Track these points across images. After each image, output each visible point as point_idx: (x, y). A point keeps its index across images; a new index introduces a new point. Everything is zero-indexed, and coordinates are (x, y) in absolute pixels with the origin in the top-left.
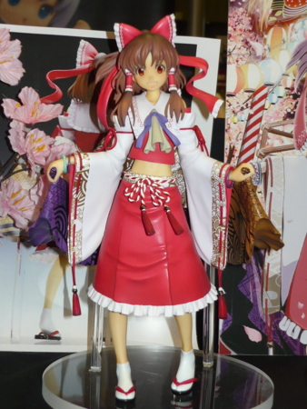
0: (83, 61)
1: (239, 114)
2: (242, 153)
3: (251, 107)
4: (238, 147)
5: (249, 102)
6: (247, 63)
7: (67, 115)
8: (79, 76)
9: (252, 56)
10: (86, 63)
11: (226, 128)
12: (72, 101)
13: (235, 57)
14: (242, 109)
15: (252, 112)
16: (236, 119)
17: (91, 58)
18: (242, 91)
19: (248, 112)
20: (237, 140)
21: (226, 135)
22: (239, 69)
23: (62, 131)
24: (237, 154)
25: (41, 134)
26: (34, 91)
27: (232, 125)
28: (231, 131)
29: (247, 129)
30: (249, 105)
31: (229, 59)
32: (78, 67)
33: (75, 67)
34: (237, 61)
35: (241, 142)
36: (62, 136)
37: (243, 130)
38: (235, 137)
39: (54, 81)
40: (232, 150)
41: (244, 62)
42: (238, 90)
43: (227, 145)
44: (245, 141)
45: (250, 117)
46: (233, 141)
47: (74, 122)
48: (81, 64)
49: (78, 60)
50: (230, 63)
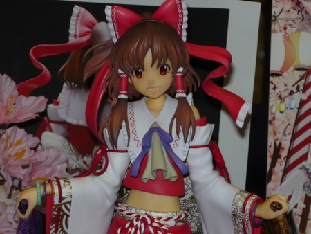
0: (78, 34)
1: (287, 100)
2: (291, 153)
3: (304, 91)
4: (286, 144)
5: (301, 84)
6: (298, 31)
7: (57, 104)
8: (74, 52)
9: (305, 21)
10: (81, 36)
11: (270, 118)
12: (65, 85)
13: (282, 23)
14: (292, 93)
15: (304, 97)
16: (283, 107)
17: (88, 29)
18: (292, 68)
19: (298, 96)
20: (284, 135)
21: (270, 129)
22: (287, 39)
23: (52, 125)
24: (284, 154)
25: (21, 132)
26: (9, 79)
27: (278, 115)
28: (276, 122)
29: (298, 120)
30: (301, 88)
31: (274, 26)
32: (72, 40)
33: (68, 41)
34: (285, 29)
35: (289, 137)
36: (51, 131)
37: (293, 122)
38: (281, 130)
39: (41, 60)
40: (278, 148)
41: (294, 30)
42: (285, 68)
43: (271, 141)
44: (294, 136)
45: (302, 103)
46: (279, 136)
47: (67, 112)
48: (75, 36)
49: (72, 31)
50: (275, 31)
